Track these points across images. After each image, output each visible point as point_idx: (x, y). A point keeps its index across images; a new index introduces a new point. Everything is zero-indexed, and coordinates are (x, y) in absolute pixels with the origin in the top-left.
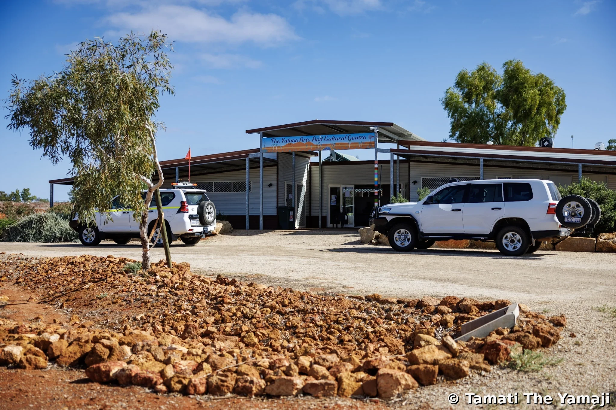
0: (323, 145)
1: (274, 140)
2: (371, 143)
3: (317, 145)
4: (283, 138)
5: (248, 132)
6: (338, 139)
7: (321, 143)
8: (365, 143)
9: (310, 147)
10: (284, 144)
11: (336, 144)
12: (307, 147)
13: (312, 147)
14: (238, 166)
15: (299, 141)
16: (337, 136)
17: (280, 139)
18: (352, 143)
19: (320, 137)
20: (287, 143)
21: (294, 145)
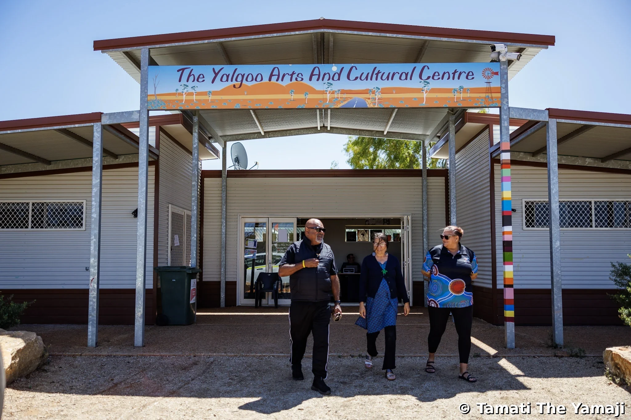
0: (343, 92)
1: (186, 73)
2: (489, 90)
3: (323, 92)
4: (217, 68)
5: (100, 46)
6: (391, 77)
7: (337, 86)
8: (473, 91)
9: (302, 96)
10: (219, 86)
11: (384, 91)
12: (294, 96)
13: (310, 96)
14: (49, 162)
15: (266, 80)
16: (385, 68)
17: (207, 70)
18: (433, 91)
19: (335, 68)
20: (230, 83)
21: (252, 91)
